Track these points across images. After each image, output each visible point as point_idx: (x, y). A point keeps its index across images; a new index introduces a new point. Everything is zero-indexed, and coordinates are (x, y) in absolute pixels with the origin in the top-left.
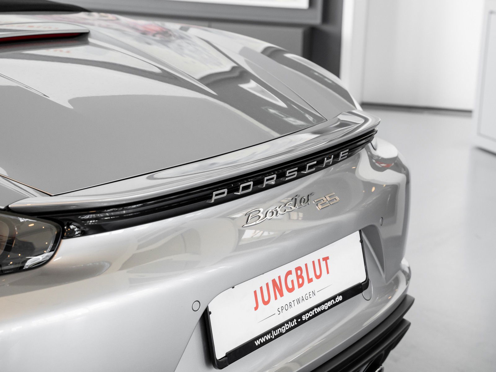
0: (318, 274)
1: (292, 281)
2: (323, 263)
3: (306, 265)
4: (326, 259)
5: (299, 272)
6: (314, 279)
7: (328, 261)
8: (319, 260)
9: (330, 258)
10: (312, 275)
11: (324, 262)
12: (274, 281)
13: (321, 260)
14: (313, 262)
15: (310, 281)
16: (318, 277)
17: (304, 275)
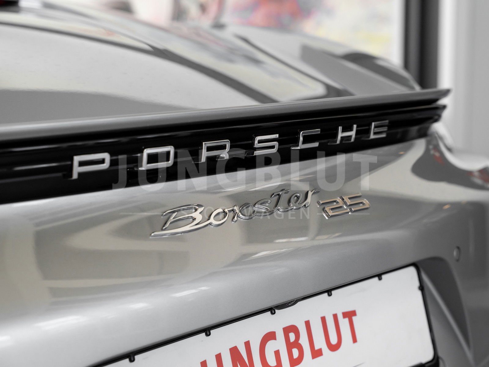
0: (334, 340)
1: (277, 353)
2: (344, 323)
3: (307, 324)
4: (350, 315)
5: (292, 337)
6: (325, 350)
7: (354, 318)
8: (335, 316)
9: (357, 313)
10: (320, 343)
11: (347, 320)
12: (234, 351)
13: (340, 317)
14: (323, 319)
15: (316, 354)
16: (333, 348)
17: (304, 341)
